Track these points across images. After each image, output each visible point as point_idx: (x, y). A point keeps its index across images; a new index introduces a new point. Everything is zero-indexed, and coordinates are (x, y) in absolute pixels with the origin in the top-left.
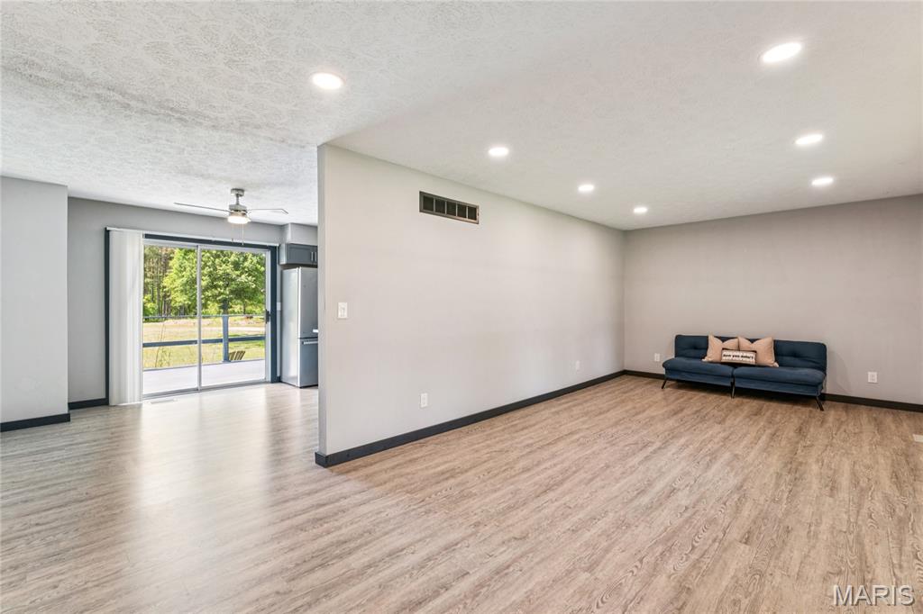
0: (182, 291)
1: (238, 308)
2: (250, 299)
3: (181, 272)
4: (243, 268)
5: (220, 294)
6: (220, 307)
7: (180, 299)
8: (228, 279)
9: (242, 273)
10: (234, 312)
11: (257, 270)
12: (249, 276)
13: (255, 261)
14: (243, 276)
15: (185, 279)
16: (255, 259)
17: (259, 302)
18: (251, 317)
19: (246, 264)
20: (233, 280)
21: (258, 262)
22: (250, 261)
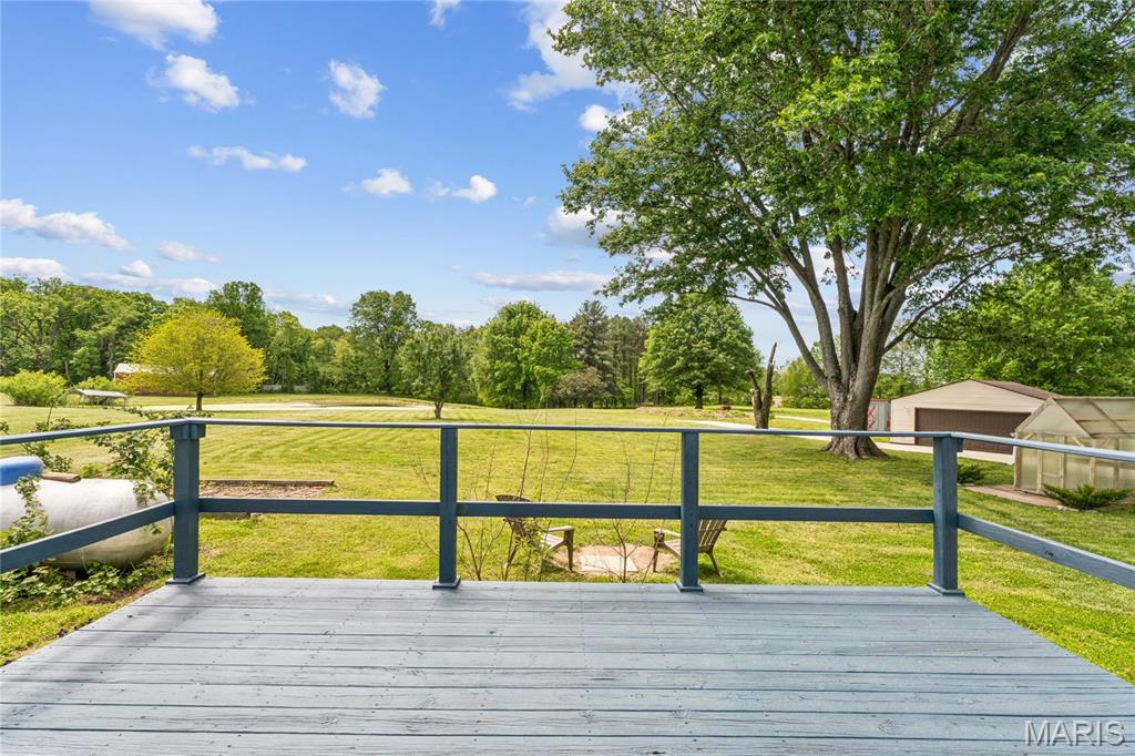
0: (656, 374)
1: (712, 395)
2: (728, 384)
3: (656, 350)
4: (721, 346)
5: (696, 377)
6: (694, 394)
7: (654, 385)
8: (703, 359)
9: (720, 352)
10: (707, 400)
11: (736, 346)
12: (727, 354)
13: (735, 336)
14: (721, 355)
15: (659, 360)
16: (735, 334)
17: (739, 388)
18: (729, 408)
19: (724, 340)
20: (710, 360)
21: (738, 337)
22: (729, 336)
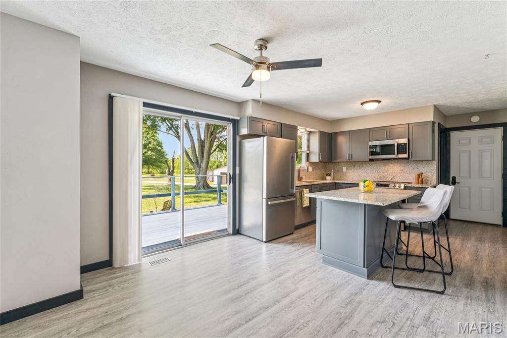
2: (152, 165)
4: (149, 148)
9: (148, 151)
11: (156, 148)
12: (152, 152)
13: (155, 144)
14: (149, 152)
16: (155, 143)
18: (154, 175)
19: (150, 145)
21: (157, 145)
22: (152, 144)
